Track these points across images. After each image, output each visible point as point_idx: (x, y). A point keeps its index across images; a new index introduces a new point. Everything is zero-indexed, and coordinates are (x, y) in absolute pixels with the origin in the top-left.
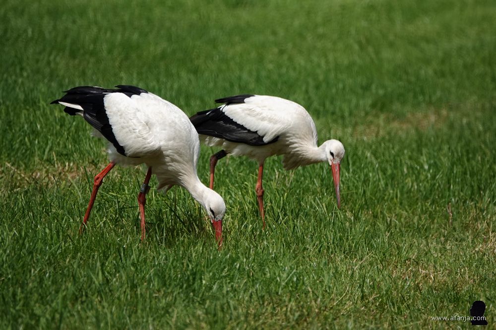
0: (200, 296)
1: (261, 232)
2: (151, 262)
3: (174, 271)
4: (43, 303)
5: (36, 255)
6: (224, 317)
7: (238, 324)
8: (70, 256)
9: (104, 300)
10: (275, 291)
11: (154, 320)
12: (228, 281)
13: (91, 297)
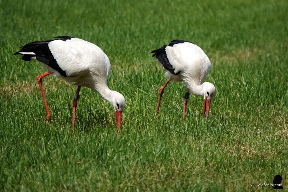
0: (106, 163)
1: (143, 123)
2: (76, 142)
3: (90, 148)
4: (9, 168)
5: (5, 138)
6: (120, 176)
7: (129, 180)
8: (26, 138)
9: (47, 166)
10: (152, 160)
11: (78, 178)
12: (123, 154)
13: (39, 164)
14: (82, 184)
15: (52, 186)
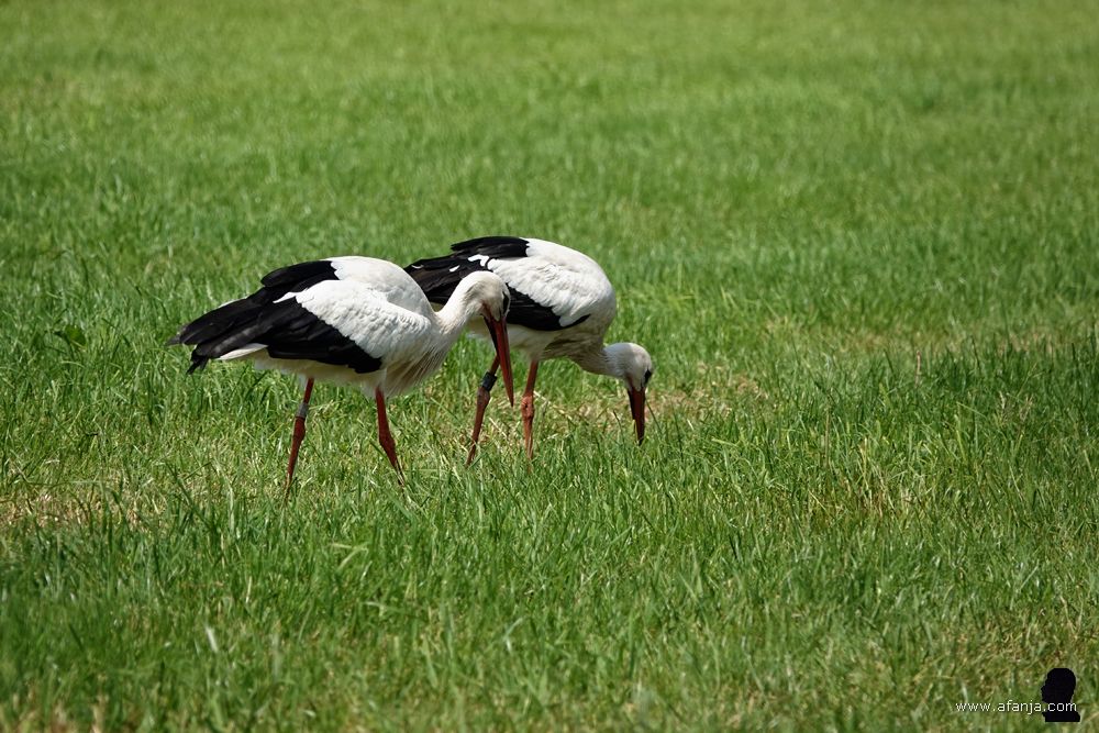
0: (873, 616)
1: (977, 502)
2: (787, 558)
4: (601, 634)
5: (588, 550)
6: (915, 652)
7: (940, 663)
8: (646, 550)
9: (707, 626)
10: (1003, 604)
11: (794, 658)
12: (922, 589)
13: (684, 620)
14: (807, 677)
15: (723, 682)
